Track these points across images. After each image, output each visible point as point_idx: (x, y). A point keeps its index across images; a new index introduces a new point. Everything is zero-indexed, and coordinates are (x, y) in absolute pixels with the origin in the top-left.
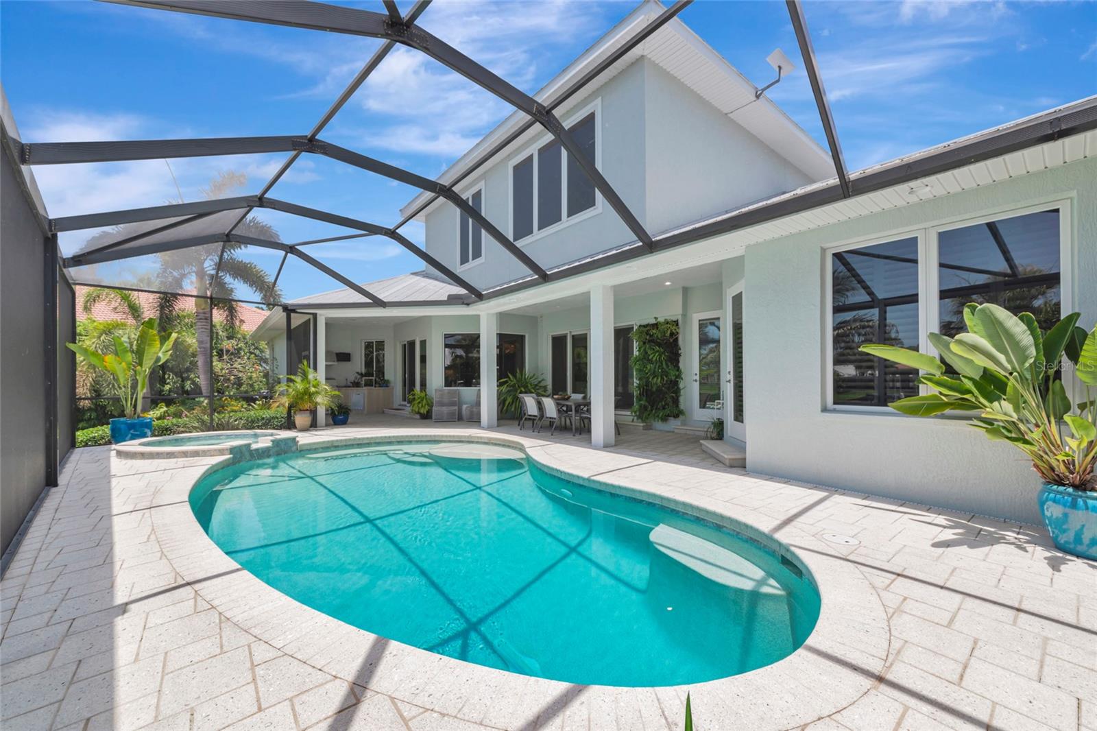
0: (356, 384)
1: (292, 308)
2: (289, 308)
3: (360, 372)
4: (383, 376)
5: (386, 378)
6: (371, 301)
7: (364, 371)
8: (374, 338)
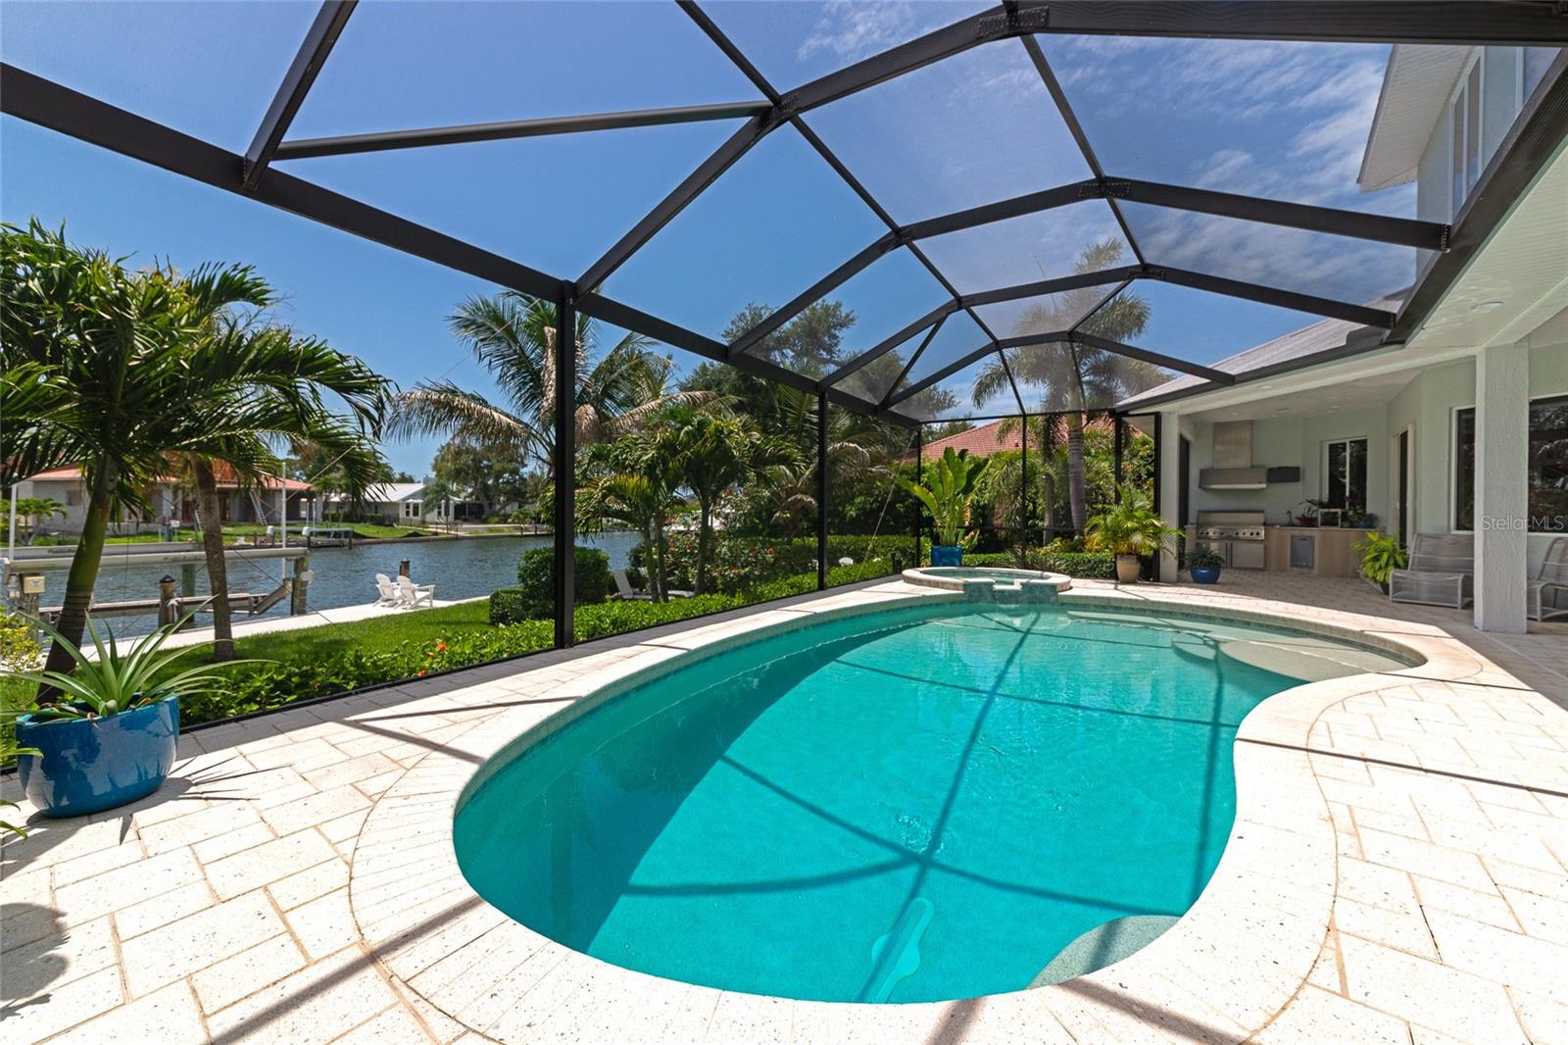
0: (1308, 522)
1: (1122, 410)
2: (1117, 411)
3: (1316, 498)
4: (1364, 505)
5: (1369, 510)
6: (1207, 381)
7: (1325, 499)
8: (1346, 436)
